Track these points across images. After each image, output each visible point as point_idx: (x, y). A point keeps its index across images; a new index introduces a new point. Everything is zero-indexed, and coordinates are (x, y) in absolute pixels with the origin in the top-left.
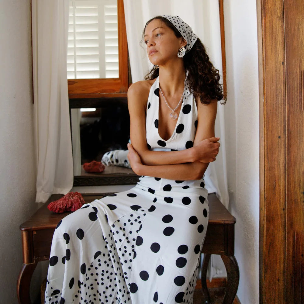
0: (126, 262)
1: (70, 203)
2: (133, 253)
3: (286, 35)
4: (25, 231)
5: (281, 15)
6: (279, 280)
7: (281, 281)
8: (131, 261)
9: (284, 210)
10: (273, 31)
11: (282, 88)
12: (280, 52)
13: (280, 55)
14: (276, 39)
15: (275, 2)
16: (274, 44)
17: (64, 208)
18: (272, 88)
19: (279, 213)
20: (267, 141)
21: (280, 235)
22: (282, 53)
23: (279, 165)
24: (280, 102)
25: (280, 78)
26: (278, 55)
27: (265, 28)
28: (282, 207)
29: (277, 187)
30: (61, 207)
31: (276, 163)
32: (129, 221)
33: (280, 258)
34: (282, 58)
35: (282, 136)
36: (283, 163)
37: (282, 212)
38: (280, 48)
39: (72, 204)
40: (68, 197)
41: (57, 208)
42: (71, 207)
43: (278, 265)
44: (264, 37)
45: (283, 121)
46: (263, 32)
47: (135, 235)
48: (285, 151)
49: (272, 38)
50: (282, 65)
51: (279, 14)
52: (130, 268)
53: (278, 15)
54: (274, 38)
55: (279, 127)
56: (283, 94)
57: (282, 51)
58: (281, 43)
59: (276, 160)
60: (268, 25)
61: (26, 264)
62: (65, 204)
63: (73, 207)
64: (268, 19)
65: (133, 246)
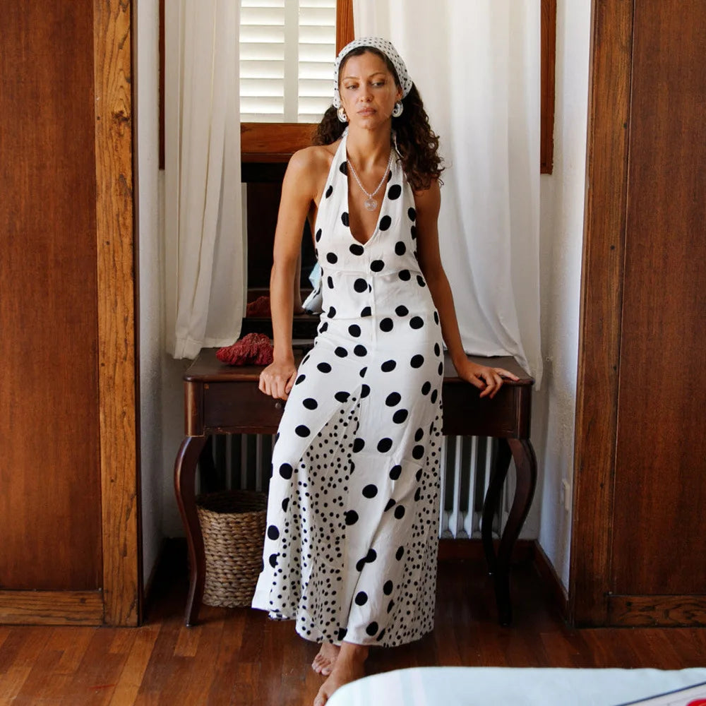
0: (340, 480)
1: (255, 349)
2: (349, 466)
3: (634, 78)
4: (191, 381)
5: (628, 43)
6: (602, 486)
7: (607, 487)
8: (347, 478)
9: (615, 368)
10: (611, 71)
11: (622, 166)
12: (621, 106)
13: (621, 112)
14: (616, 84)
15: (618, 20)
16: (611, 92)
17: (246, 356)
18: (604, 166)
19: (606, 374)
20: (591, 252)
21: (607, 410)
22: (625, 109)
23: (609, 293)
24: (615, 190)
25: (618, 150)
26: (618, 113)
27: (598, 65)
28: (613, 364)
29: (605, 330)
30: (241, 354)
31: (604, 290)
32: (341, 421)
33: (606, 449)
34: (625, 116)
35: (618, 246)
36: (617, 290)
37: (612, 372)
38: (622, 100)
39: (259, 350)
40: (250, 341)
41: (233, 355)
42: (256, 357)
43: (602, 460)
44: (595, 79)
45: (620, 220)
46: (595, 72)
47: (351, 439)
48: (620, 271)
49: (610, 83)
50: (623, 128)
51: (624, 43)
52: (346, 489)
53: (622, 43)
54: (612, 82)
55: (612, 230)
56: (622, 177)
57: (626, 104)
58: (624, 91)
59: (604, 284)
60: (604, 61)
61: (190, 436)
62: (247, 350)
63: (261, 356)
64: (605, 48)
65: (349, 455)
